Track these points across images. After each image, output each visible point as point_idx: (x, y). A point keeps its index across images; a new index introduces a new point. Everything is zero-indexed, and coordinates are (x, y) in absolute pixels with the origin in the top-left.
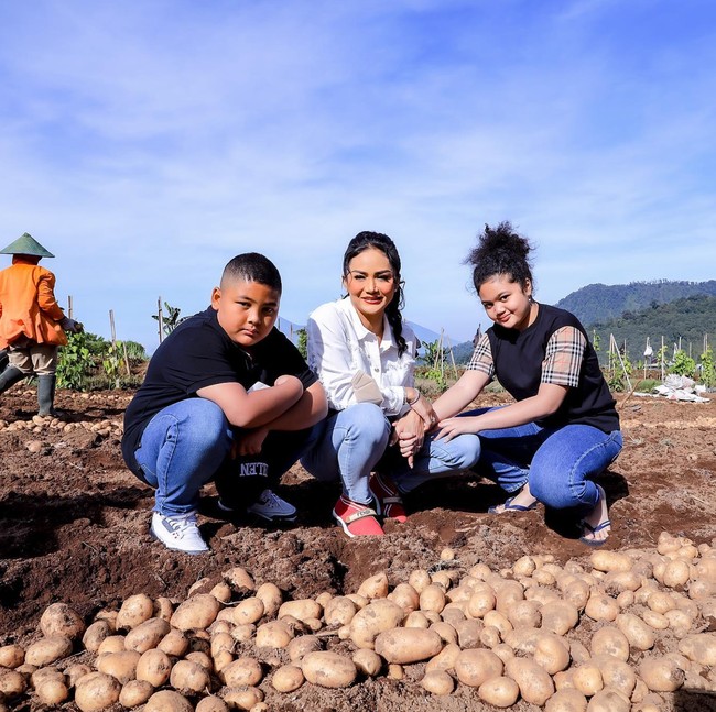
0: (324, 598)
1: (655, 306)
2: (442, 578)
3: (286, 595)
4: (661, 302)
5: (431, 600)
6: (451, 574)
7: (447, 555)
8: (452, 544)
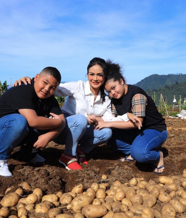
0: (59, 194)
1: (177, 83)
2: (103, 186)
3: (44, 193)
4: (180, 82)
5: (100, 194)
6: (106, 185)
7: (104, 177)
8: (105, 173)
